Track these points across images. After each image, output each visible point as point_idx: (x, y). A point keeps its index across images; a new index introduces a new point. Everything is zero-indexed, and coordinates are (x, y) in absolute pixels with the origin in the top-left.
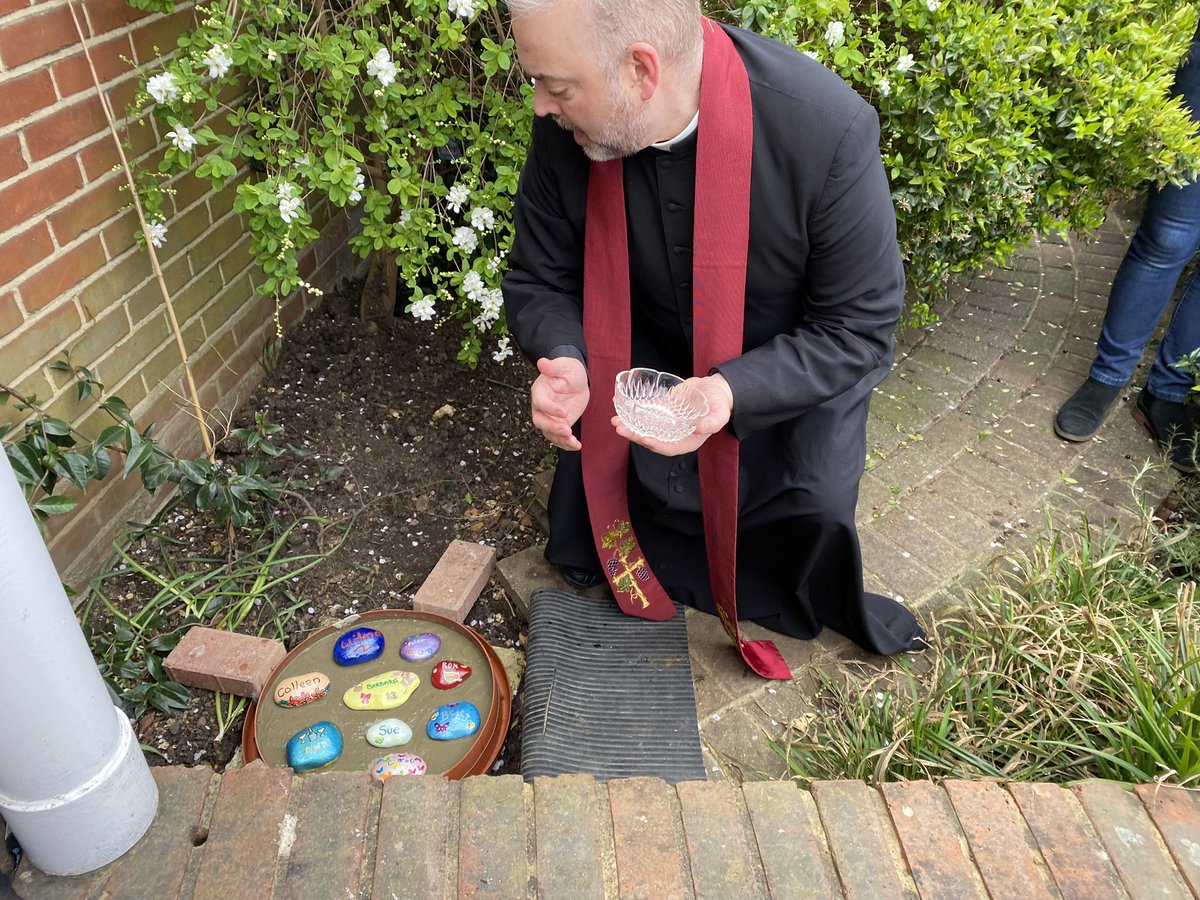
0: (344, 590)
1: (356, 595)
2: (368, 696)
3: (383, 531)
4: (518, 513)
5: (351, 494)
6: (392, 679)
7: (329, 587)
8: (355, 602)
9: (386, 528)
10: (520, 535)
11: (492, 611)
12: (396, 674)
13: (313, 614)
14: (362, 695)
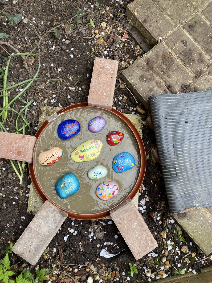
0: (47, 91)
1: (54, 92)
2: (83, 156)
3: (53, 49)
4: (119, 30)
5: (28, 25)
6: (91, 146)
7: (39, 91)
8: (54, 96)
9: (54, 47)
10: (123, 44)
11: (120, 94)
12: (91, 143)
13: (37, 106)
14: (80, 157)
